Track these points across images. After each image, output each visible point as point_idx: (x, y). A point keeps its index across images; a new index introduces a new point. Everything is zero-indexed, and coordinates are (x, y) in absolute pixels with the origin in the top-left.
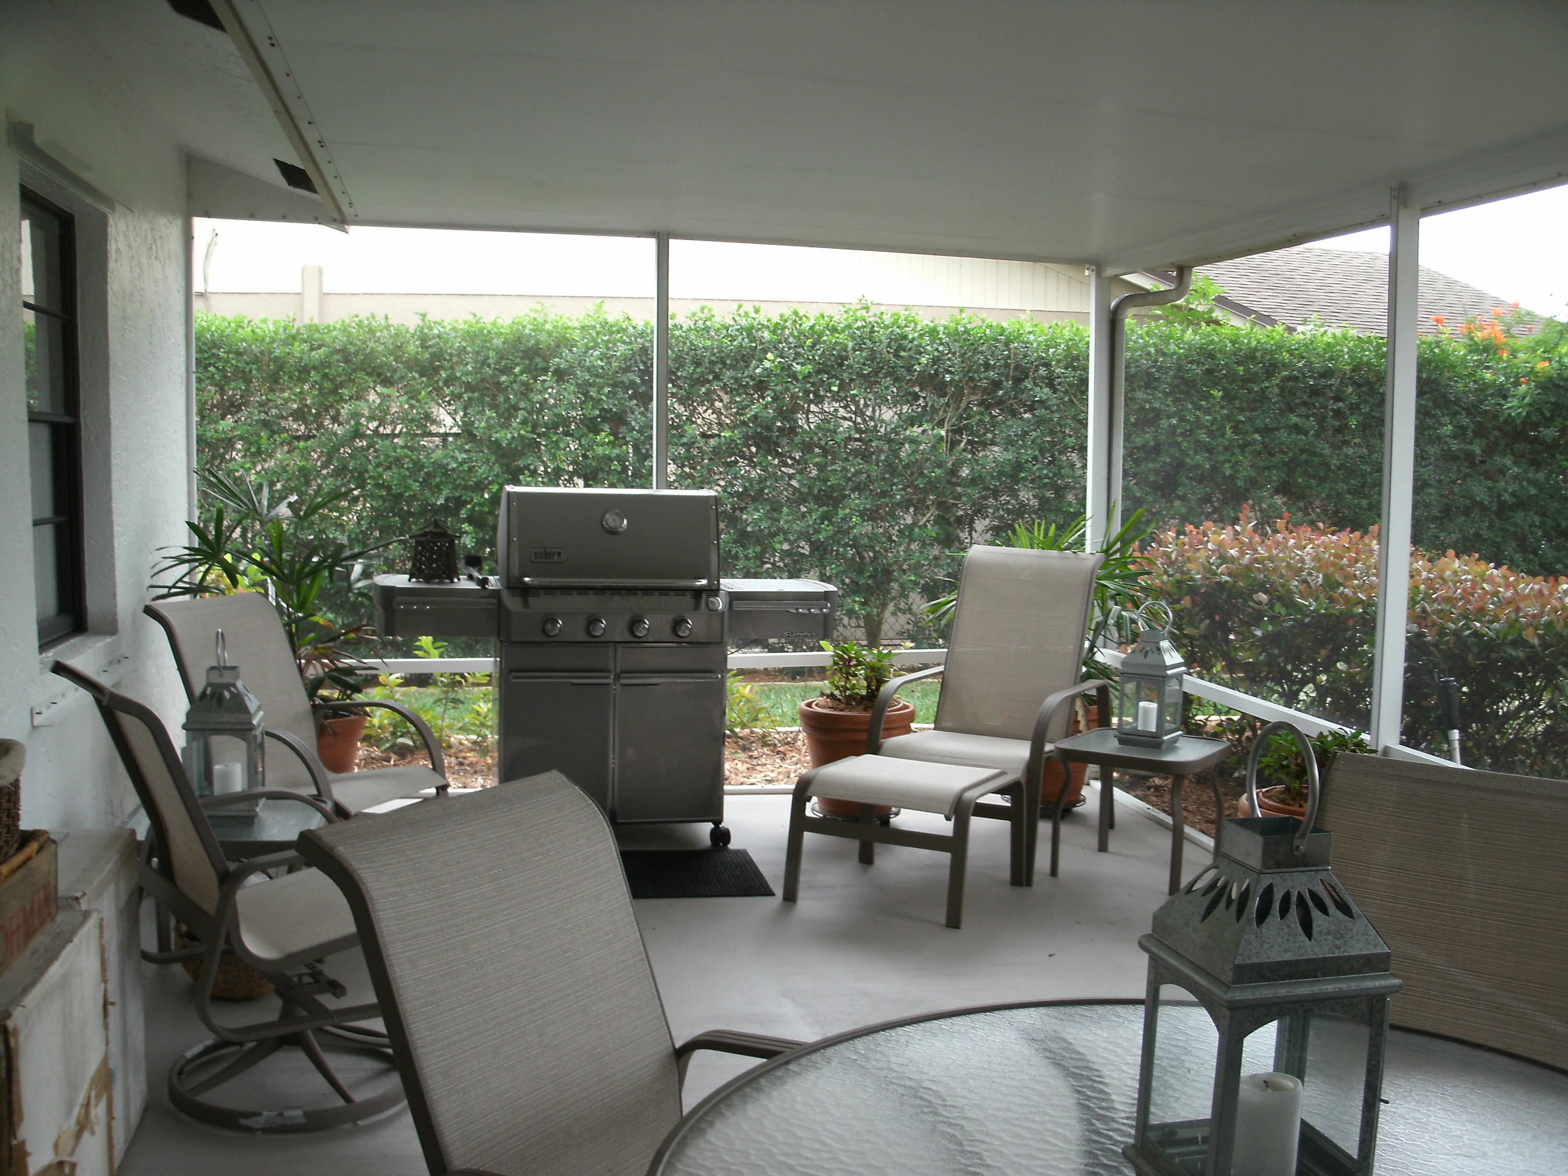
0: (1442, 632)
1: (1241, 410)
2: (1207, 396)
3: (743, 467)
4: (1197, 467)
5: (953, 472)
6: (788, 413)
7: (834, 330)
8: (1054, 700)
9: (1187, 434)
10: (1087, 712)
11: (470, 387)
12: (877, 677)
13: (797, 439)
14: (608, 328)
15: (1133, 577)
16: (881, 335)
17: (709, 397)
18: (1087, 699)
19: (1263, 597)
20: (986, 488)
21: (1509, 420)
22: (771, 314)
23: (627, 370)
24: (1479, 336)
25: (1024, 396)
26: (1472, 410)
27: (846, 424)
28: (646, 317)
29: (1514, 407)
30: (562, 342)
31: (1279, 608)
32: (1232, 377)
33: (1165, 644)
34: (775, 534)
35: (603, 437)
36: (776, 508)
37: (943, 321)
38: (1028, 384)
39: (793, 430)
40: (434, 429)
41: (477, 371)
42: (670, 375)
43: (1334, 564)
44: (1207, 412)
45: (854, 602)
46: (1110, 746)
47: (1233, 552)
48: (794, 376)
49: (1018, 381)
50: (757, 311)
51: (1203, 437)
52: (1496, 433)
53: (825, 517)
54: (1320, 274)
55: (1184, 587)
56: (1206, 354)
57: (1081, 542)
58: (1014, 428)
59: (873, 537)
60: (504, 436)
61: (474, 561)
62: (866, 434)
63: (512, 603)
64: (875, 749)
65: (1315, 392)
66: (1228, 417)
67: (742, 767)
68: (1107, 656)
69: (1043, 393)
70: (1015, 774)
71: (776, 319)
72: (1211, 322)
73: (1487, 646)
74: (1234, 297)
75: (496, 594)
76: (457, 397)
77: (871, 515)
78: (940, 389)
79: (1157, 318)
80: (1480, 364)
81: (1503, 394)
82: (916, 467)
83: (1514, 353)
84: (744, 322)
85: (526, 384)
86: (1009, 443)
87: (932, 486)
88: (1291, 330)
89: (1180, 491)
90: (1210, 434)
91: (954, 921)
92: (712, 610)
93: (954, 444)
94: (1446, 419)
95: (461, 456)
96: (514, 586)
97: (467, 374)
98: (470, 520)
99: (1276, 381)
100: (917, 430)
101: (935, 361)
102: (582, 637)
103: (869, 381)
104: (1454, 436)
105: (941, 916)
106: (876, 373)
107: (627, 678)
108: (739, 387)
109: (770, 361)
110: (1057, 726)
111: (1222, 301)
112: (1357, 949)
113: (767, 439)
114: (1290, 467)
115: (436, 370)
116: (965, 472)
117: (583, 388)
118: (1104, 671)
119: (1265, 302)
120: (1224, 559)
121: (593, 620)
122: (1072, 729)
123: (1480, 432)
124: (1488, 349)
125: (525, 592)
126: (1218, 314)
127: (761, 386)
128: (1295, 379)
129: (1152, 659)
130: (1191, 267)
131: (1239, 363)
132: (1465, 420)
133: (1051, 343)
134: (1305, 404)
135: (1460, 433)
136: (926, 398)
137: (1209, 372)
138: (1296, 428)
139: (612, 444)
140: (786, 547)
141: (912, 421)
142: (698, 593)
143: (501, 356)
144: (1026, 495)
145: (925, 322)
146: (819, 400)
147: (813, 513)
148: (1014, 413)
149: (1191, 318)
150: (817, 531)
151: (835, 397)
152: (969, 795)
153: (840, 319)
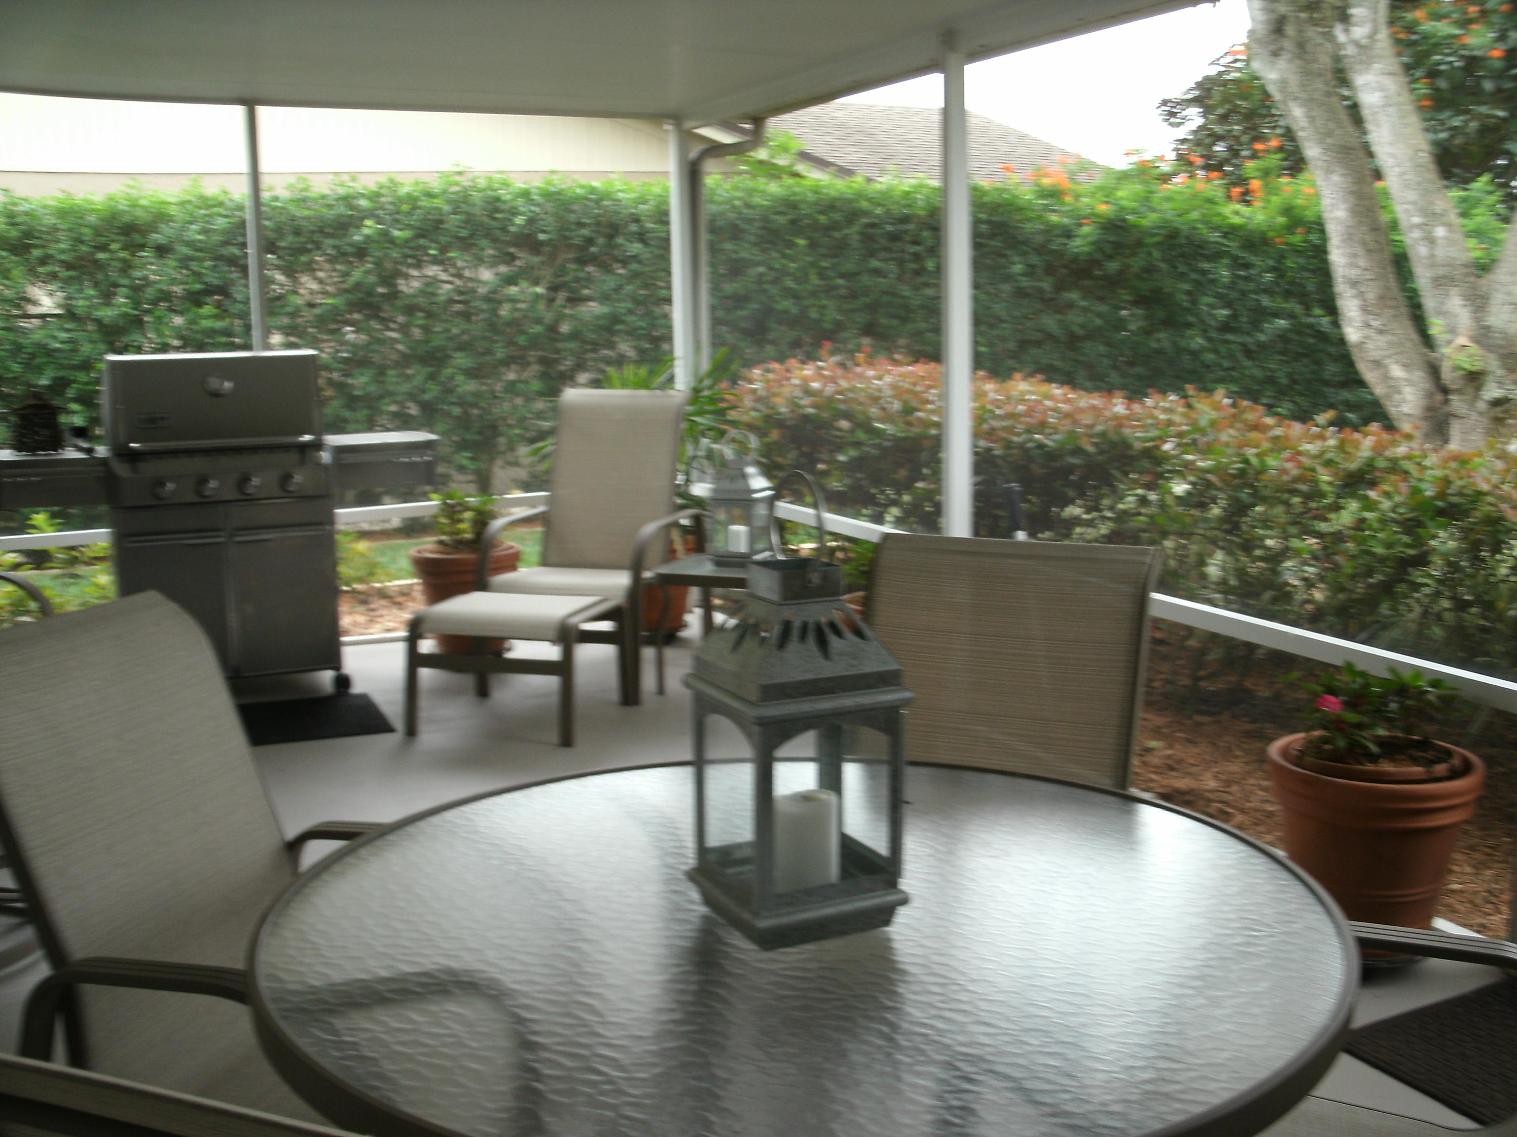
0: (1008, 445)
1: (825, 256)
2: (791, 245)
3: (350, 334)
4: (786, 312)
5: (553, 329)
6: (389, 279)
7: (430, 195)
8: (650, 528)
9: (775, 281)
10: (686, 542)
11: (68, 266)
12: (482, 519)
13: (399, 303)
14: (207, 203)
15: (721, 413)
16: (476, 197)
17: (310, 268)
18: (684, 530)
19: (844, 424)
20: (585, 342)
21: (1075, 259)
22: (368, 184)
23: (226, 243)
24: (1046, 181)
25: (616, 252)
26: (1041, 250)
27: (449, 286)
28: (240, 192)
29: (1079, 245)
30: (160, 217)
31: (861, 436)
32: (815, 226)
33: (751, 470)
34: (382, 397)
35: (207, 310)
36: (381, 371)
37: (537, 183)
38: (620, 240)
39: (394, 295)
40: (33, 310)
41: (73, 249)
42: (269, 246)
43: (909, 391)
44: (792, 259)
45: (464, 458)
46: (705, 568)
47: (816, 385)
48: (392, 241)
49: (611, 237)
50: (354, 180)
51: (789, 283)
52: (1064, 271)
53: (432, 377)
54: (901, 131)
55: (772, 420)
56: (789, 204)
57: (671, 380)
58: (610, 282)
59: (477, 395)
60: (107, 314)
61: (80, 432)
62: (466, 294)
63: (122, 470)
64: (483, 586)
65: (894, 237)
66: (813, 265)
67: (361, 619)
68: (700, 489)
69: (635, 248)
70: (617, 600)
71: (374, 188)
72: (797, 175)
73: (1050, 456)
74: (820, 151)
75: (103, 462)
76: (54, 276)
77: (472, 373)
78: (535, 247)
79: (741, 173)
80: (1047, 209)
81: (1068, 234)
82: (515, 324)
83: (1077, 197)
84: (342, 191)
85: (124, 261)
86: (605, 298)
87: (534, 343)
88: (869, 180)
89: (771, 336)
90: (797, 280)
91: (567, 740)
92: (319, 464)
93: (551, 300)
94: (1016, 259)
95: (64, 335)
96: (123, 453)
97: (63, 252)
98: (77, 400)
99: (856, 228)
100: (513, 290)
101: (531, 221)
102: (192, 498)
103: (466, 244)
104: (1024, 275)
105: (554, 736)
106: (471, 236)
107: (241, 535)
108: (341, 256)
109: (370, 227)
110: (655, 553)
111: (805, 156)
112: (871, 667)
113: (369, 306)
114: (873, 308)
115: (27, 248)
116: (565, 328)
117: (185, 262)
118: (698, 502)
119: (849, 157)
120: (808, 392)
121: (203, 481)
122: (671, 555)
123: (1050, 270)
124: (1054, 194)
125: (132, 457)
126: (801, 168)
127: (361, 252)
128: (873, 225)
129: (739, 485)
130: (766, 118)
131: (821, 212)
132: (1034, 259)
133: (642, 200)
134: (886, 249)
135: (1030, 271)
136: (524, 258)
137: (793, 222)
138: (877, 272)
139: (216, 317)
140: (393, 408)
141: (510, 280)
142: (305, 448)
143: (98, 231)
144: (625, 347)
145: (519, 185)
146: (419, 265)
147: (417, 373)
148: (608, 269)
149: (771, 171)
150: (424, 391)
151: (436, 261)
152: (574, 620)
153: (436, 185)
